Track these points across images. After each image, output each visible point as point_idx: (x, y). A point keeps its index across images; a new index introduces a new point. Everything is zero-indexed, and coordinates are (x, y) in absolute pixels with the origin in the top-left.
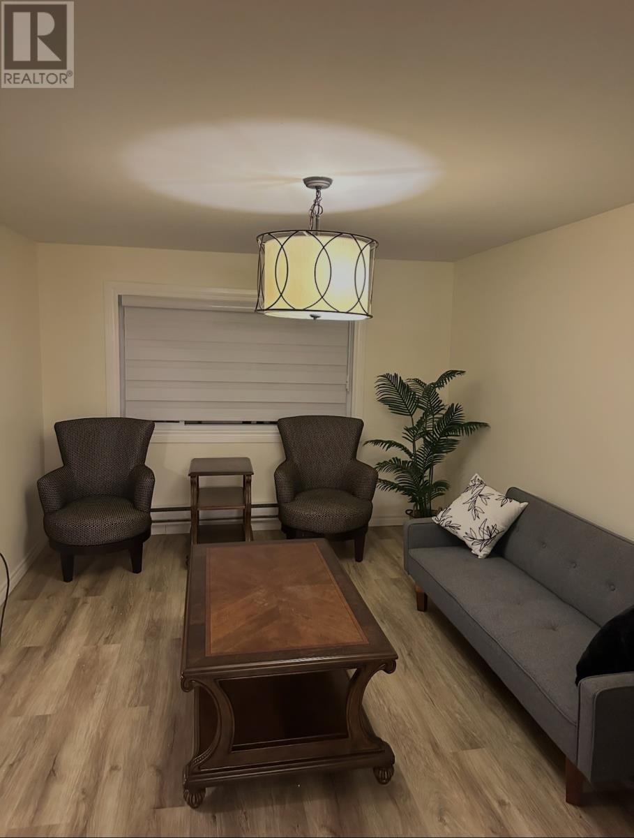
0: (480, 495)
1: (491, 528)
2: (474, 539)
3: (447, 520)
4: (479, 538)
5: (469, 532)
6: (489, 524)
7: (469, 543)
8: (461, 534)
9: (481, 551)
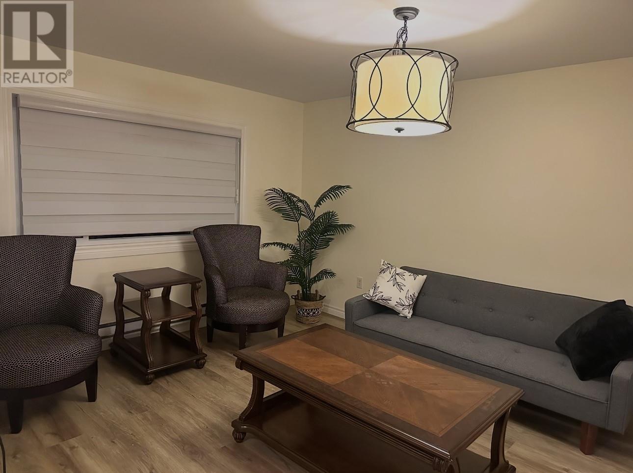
0: (397, 274)
1: (412, 296)
2: (404, 305)
3: (378, 296)
4: (407, 304)
5: (399, 301)
6: (411, 293)
7: (400, 309)
8: (392, 304)
9: (408, 313)
